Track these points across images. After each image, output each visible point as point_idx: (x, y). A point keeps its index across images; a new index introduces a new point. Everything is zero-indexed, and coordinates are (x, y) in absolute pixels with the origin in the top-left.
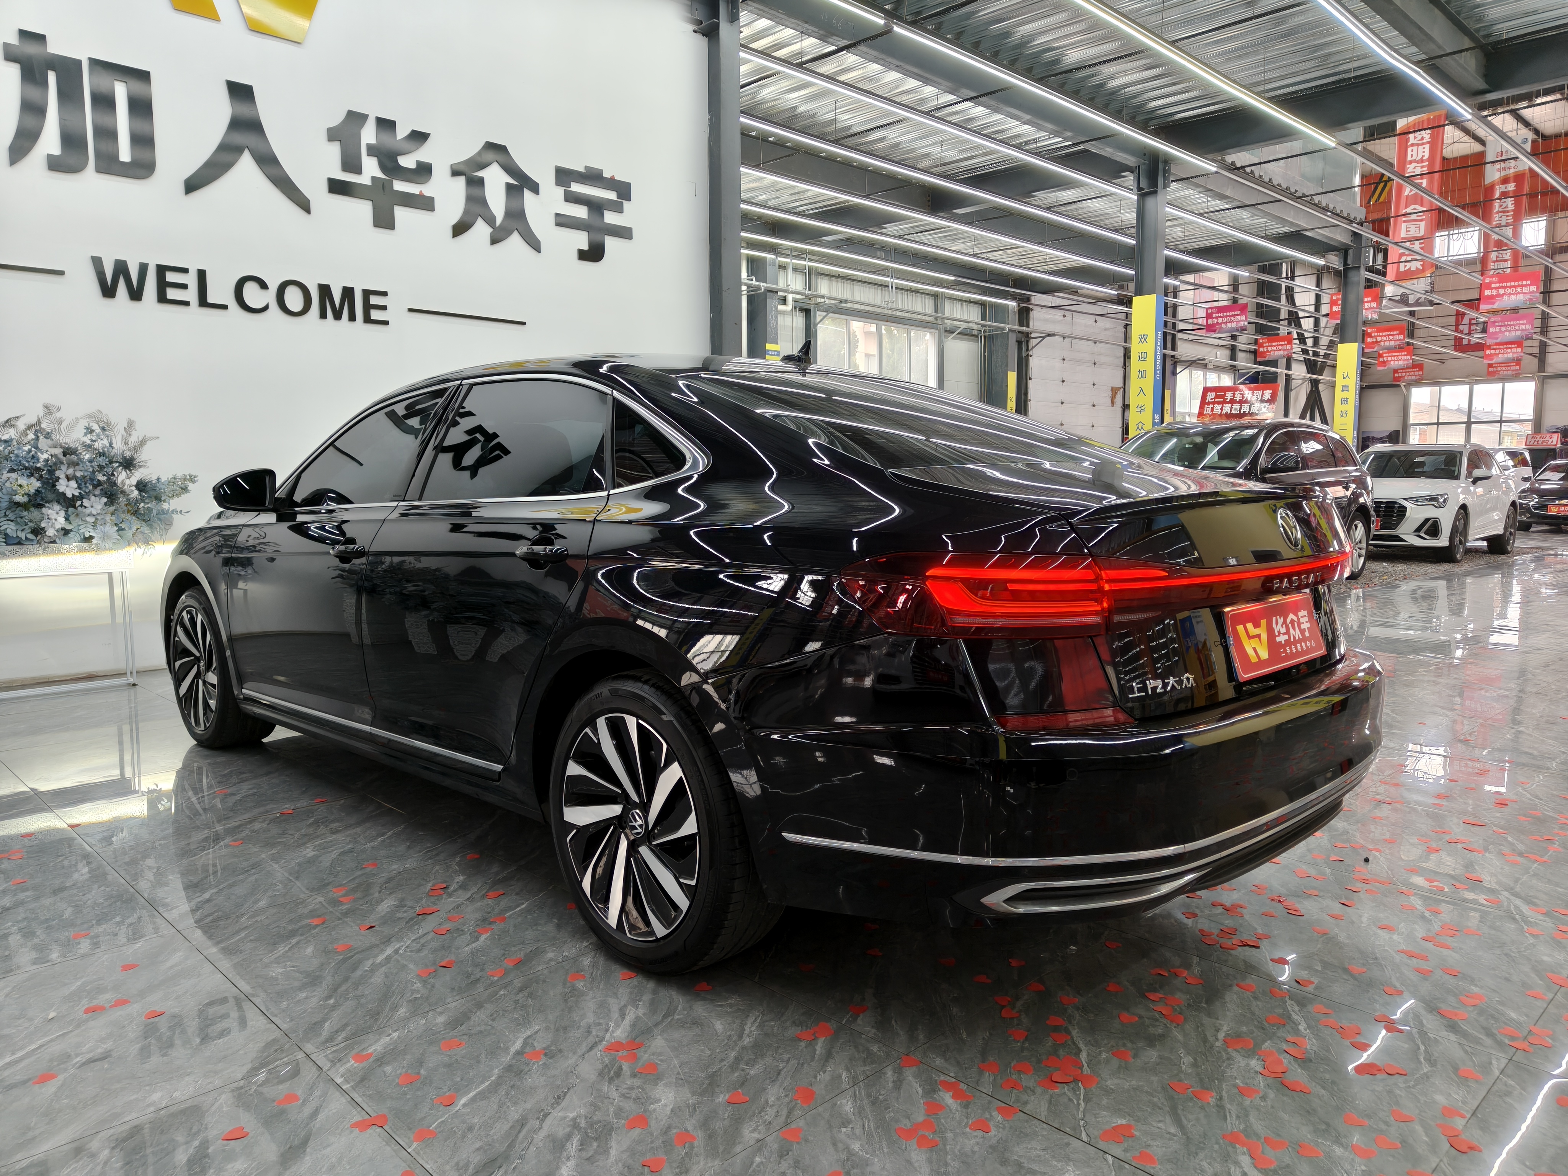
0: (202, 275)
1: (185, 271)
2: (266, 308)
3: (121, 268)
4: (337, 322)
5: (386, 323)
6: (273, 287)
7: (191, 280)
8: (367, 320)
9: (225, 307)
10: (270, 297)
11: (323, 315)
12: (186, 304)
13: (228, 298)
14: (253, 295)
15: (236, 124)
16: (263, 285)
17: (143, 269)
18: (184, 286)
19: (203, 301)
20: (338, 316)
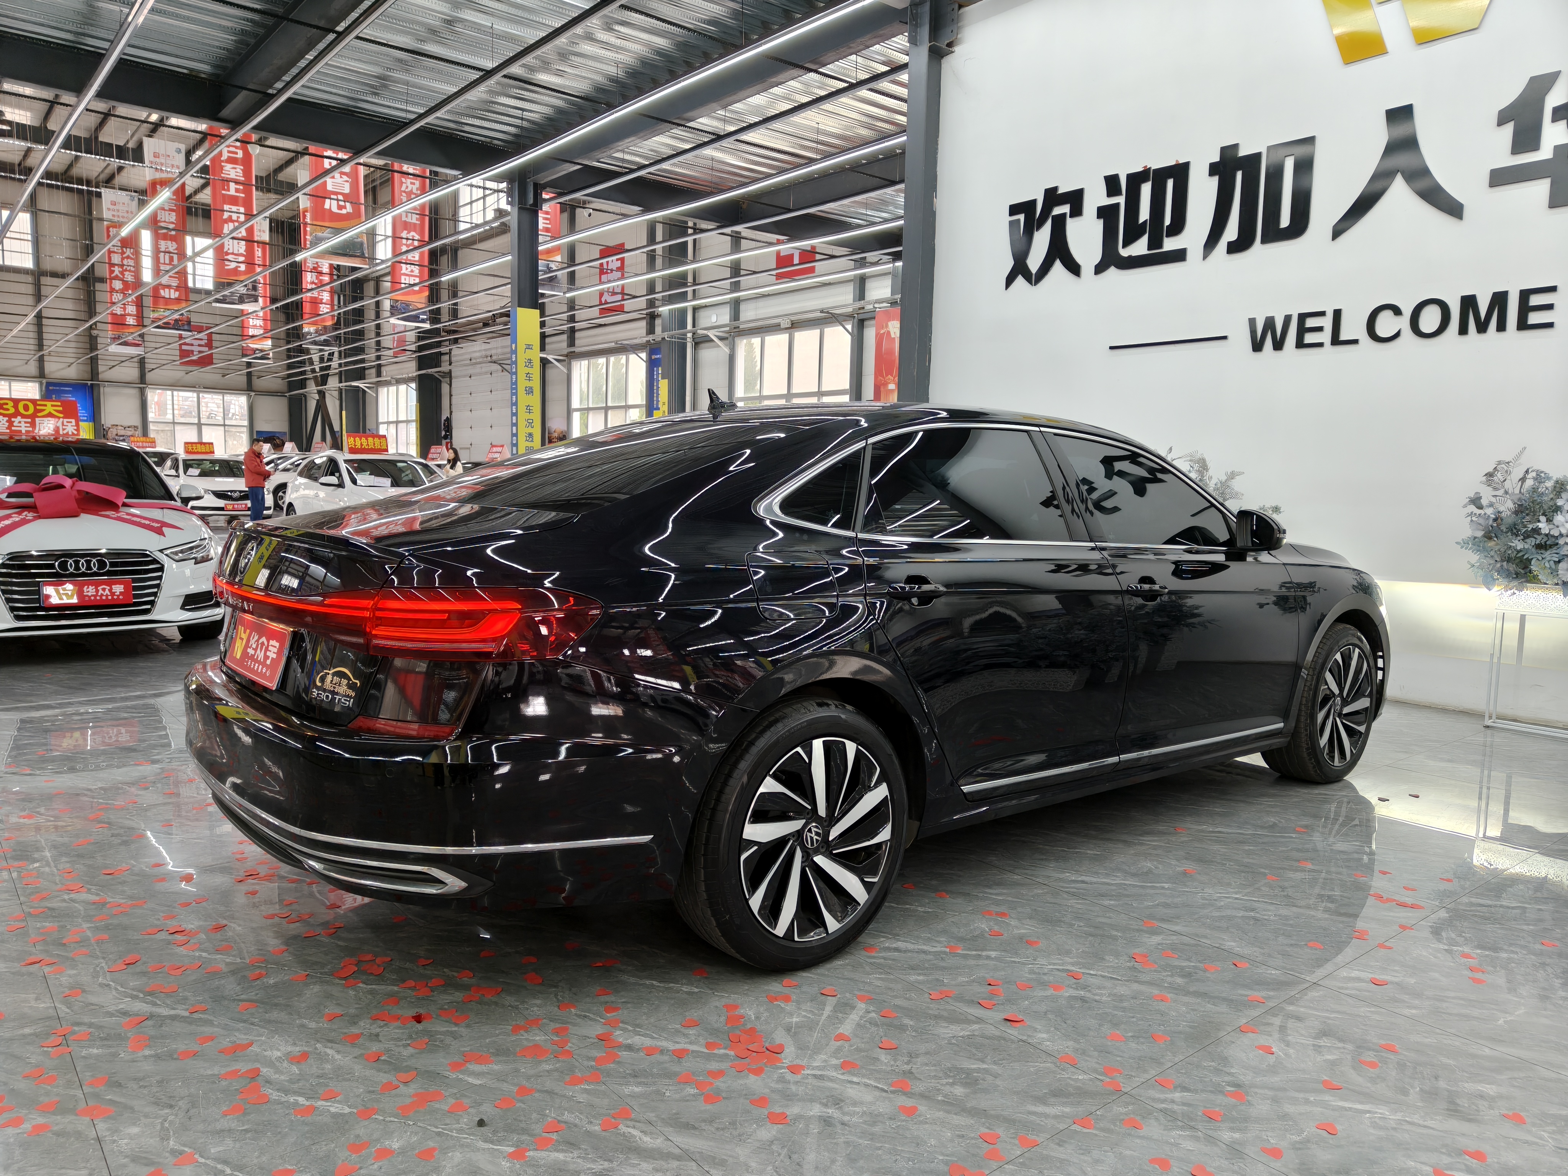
0: (1337, 314)
1: (1322, 314)
2: (1397, 335)
3: (1270, 323)
4: (1483, 336)
5: (1550, 325)
6: (1407, 311)
7: (1327, 323)
8: (1523, 325)
9: (1355, 342)
10: (1403, 323)
11: (1463, 330)
12: (1320, 345)
13: (1361, 333)
14: (1386, 325)
15: (1391, 149)
16: (1397, 311)
17: (1288, 319)
18: (1320, 329)
19: (1336, 341)
20: (1482, 328)
